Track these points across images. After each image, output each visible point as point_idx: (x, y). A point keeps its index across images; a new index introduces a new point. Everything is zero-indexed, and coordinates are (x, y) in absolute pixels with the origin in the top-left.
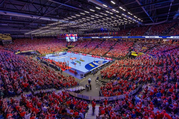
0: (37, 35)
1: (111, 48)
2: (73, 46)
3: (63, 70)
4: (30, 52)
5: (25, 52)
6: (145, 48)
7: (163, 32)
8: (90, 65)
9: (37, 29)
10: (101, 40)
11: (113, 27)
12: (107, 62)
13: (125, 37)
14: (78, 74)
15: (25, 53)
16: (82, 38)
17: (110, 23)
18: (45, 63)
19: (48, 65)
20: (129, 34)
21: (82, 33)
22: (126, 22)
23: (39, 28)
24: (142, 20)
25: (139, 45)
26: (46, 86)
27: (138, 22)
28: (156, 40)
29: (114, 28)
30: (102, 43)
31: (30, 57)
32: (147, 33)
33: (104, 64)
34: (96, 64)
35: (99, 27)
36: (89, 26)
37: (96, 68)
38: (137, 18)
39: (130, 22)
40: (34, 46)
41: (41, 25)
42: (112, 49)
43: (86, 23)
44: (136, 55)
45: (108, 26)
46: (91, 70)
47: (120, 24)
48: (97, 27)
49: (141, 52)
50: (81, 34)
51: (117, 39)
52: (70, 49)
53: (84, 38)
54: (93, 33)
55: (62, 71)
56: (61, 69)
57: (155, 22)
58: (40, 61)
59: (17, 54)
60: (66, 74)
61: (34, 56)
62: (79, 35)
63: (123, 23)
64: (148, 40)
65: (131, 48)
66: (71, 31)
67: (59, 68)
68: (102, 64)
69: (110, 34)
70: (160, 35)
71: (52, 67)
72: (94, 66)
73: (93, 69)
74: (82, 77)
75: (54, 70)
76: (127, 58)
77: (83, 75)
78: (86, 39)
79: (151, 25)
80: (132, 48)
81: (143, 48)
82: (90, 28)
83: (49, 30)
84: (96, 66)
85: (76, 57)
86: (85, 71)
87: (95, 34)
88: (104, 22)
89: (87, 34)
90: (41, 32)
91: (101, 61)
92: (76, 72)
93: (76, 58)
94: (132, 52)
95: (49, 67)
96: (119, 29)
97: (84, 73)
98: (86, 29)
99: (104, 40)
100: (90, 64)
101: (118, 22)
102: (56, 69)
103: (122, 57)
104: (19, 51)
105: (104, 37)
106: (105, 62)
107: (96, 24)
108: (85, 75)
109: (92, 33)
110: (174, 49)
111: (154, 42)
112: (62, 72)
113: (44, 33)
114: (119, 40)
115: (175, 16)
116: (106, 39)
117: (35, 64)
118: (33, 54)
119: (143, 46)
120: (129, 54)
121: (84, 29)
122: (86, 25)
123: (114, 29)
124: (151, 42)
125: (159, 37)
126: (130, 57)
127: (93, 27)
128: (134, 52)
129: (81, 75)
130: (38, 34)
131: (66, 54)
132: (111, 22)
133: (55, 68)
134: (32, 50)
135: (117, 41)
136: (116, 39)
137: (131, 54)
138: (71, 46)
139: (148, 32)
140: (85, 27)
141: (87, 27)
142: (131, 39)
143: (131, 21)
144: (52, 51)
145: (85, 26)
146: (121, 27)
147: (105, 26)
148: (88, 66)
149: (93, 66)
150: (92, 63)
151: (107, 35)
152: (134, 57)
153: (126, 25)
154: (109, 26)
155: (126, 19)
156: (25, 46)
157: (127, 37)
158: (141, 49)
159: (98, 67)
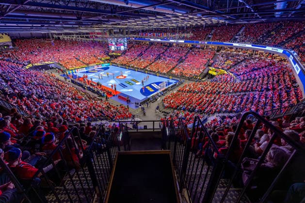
1: (181, 61)
2: (119, 54)
4: (48, 64)
5: (40, 64)
6: (230, 62)
7: (259, 38)
8: (147, 89)
10: (164, 45)
12: (172, 83)
13: (203, 42)
14: (132, 102)
15: (40, 66)
19: (84, 88)
20: (210, 36)
25: (222, 56)
30: (166, 50)
32: (237, 37)
33: (167, 87)
34: (155, 87)
37: (156, 93)
44: (214, 73)
46: (149, 97)
49: (223, 69)
51: (190, 45)
52: (114, 60)
58: (69, 81)
59: (28, 68)
60: (114, 101)
64: (237, 49)
65: (211, 61)
67: (104, 93)
68: (165, 88)
70: (254, 43)
72: (153, 91)
73: (151, 95)
74: (137, 107)
77: (138, 104)
79: (244, 24)
81: (228, 62)
84: (156, 90)
86: (141, 97)
93: (125, 77)
94: (210, 68)
95: (88, 91)
97: (139, 100)
99: (171, 45)
100: (147, 87)
103: (196, 76)
104: (29, 63)
106: (169, 83)
108: (141, 103)
114: (193, 47)
116: (173, 43)
118: (53, 68)
119: (227, 59)
120: (205, 72)
124: (241, 53)
125: (252, 46)
126: (207, 77)
128: (214, 68)
129: (136, 103)
131: (108, 68)
134: (51, 61)
135: (191, 48)
137: (208, 71)
138: (115, 54)
139: (239, 35)
142: (211, 46)
150: (150, 85)
152: (212, 76)
156: (36, 53)
157: (206, 43)
158: (224, 64)
159: (159, 91)
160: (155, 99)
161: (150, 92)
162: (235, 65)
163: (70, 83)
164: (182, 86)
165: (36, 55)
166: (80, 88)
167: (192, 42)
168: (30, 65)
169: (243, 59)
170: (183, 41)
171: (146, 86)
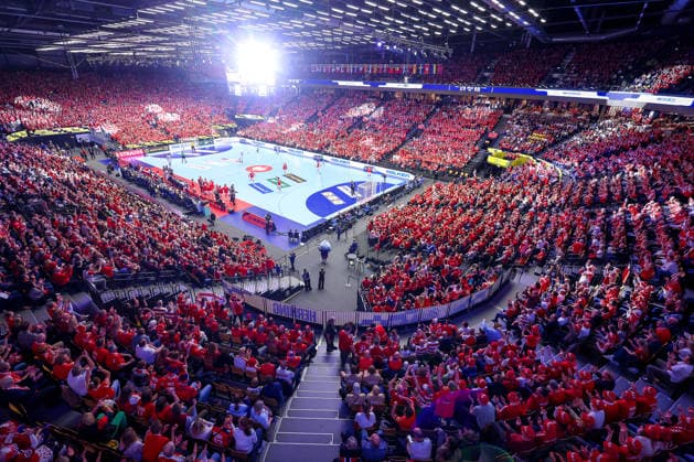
0: (97, 59)
1: (413, 132)
2: (260, 118)
3: (218, 215)
4: (71, 134)
5: (51, 133)
6: (540, 137)
7: (615, 76)
8: (325, 199)
9: (95, 27)
10: (372, 98)
11: (427, 40)
12: (392, 185)
13: (470, 89)
14: (280, 229)
15: (50, 137)
16: (295, 84)
17: (415, 23)
18: (143, 184)
19: (152, 192)
20: (487, 74)
22: (479, 23)
23: (100, 22)
24: (542, 15)
25: (519, 123)
26: (150, 273)
27: (526, 23)
28: (584, 105)
29: (431, 47)
30: (377, 108)
31: (76, 153)
32: (556, 75)
33: (381, 193)
35: (368, 37)
36: (327, 28)
37: (348, 208)
38: (526, 8)
39: (495, 21)
40: (87, 108)
41: (109, 9)
42: (416, 135)
43: (314, 13)
44: (503, 163)
45: (405, 33)
46: (328, 218)
47: (453, 28)
48: (357, 38)
49: (523, 152)
50: (292, 63)
51: (436, 95)
52: (248, 131)
53: (305, 85)
54: (344, 62)
55: (213, 217)
56: (208, 210)
57: (592, 31)
58: (118, 175)
59: (12, 139)
61: (92, 154)
63: (467, 26)
64: (556, 103)
65: (490, 135)
67: (203, 205)
68: (375, 196)
69: (411, 70)
70: (603, 88)
71: (171, 202)
72: (341, 202)
73: (336, 214)
74: (292, 244)
75: (180, 213)
76: (471, 175)
77: (296, 236)
78: (313, 89)
79: (575, 44)
80: (493, 135)
81: (535, 136)
82: (330, 40)
83: (150, 39)
84: (349, 201)
85: (270, 165)
87: (350, 68)
88: (389, 14)
89: (318, 67)
90: (111, 45)
91: (370, 183)
92: (269, 224)
93: (269, 169)
94: (490, 150)
95: (160, 200)
96: (451, 51)
97: (303, 226)
98: (312, 44)
99: (389, 95)
100: (324, 194)
101: (448, 18)
102: (188, 209)
103: (454, 169)
104: (22, 127)
105: (389, 85)
106: (385, 186)
107: (355, 23)
109: (338, 62)
110: (644, 145)
111: (576, 115)
112: (216, 222)
113: (128, 49)
114: (444, 103)
115: (671, 8)
116: (393, 91)
117: (99, 187)
118: (84, 144)
119: (535, 129)
120: (477, 160)
121: (303, 44)
122: (312, 22)
123: (428, 51)
124: (566, 115)
125: (599, 94)
126: (482, 172)
127: (344, 35)
128: (500, 151)
129: (290, 234)
130: (99, 54)
131: (230, 148)
132: (420, 16)
134: (80, 126)
135: (438, 104)
136: (433, 96)
137: (486, 158)
138: (249, 117)
139: (562, 71)
140: (307, 34)
141: (316, 33)
142: (491, 99)
143: (500, 20)
144: (168, 133)
145: (307, 29)
146: (459, 41)
147: (395, 34)
148: (316, 202)
149: (337, 201)
150: (334, 190)
151: (398, 77)
152: (497, 171)
153: (479, 33)
154: (407, 34)
155: (482, 9)
156: (44, 106)
157: (477, 89)
158: (526, 140)
159: (357, 204)
161: (333, 205)
162: (555, 143)
163: (120, 179)
164: (418, 192)
165: (42, 110)
166: (143, 191)
167: (439, 88)
168: (23, 134)
169: (576, 127)
170: (419, 86)
171: (324, 191)
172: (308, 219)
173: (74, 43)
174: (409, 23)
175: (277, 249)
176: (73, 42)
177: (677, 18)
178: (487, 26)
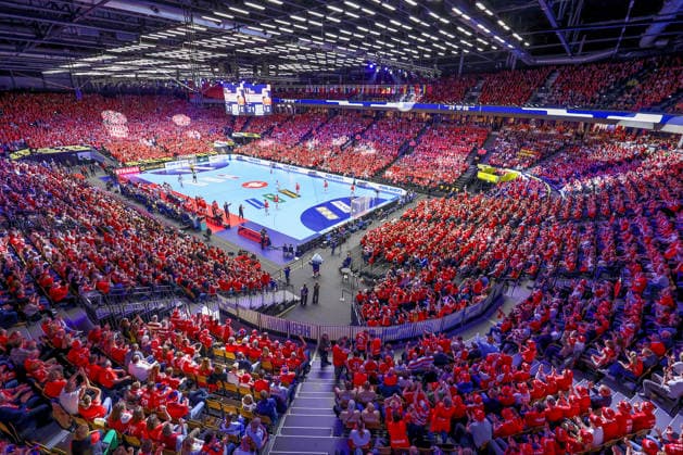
0: (101, 80)
1: (405, 150)
2: (256, 136)
4: (72, 152)
5: (53, 151)
6: (527, 153)
7: (598, 96)
8: (320, 214)
9: (100, 51)
10: (365, 117)
11: (417, 62)
12: (385, 200)
13: (459, 107)
14: (274, 244)
15: (53, 155)
16: (291, 103)
17: (406, 46)
18: (141, 199)
19: (150, 208)
20: (474, 94)
21: (291, 80)
22: (466, 47)
23: (105, 46)
24: (526, 38)
25: (507, 140)
26: (145, 288)
27: (510, 46)
28: (569, 123)
29: (419, 68)
30: (369, 126)
31: (77, 172)
32: (541, 95)
33: (374, 208)
34: (342, 208)
35: (361, 60)
36: (320, 51)
37: (342, 223)
38: (510, 33)
39: (481, 45)
40: (89, 127)
41: (113, 35)
42: (407, 152)
43: (309, 38)
44: (493, 178)
45: (395, 56)
46: (322, 232)
47: (441, 51)
48: (350, 60)
49: (511, 168)
50: (288, 83)
51: (427, 114)
52: (244, 149)
53: (300, 104)
54: (337, 83)
55: (209, 232)
57: (574, 52)
58: (117, 192)
59: (16, 157)
60: (228, 243)
61: (92, 171)
62: (280, 90)
63: (455, 49)
64: (542, 121)
65: (479, 152)
66: (243, 71)
67: (199, 220)
68: (368, 211)
70: (587, 107)
71: (168, 217)
72: (335, 217)
73: (330, 228)
74: (287, 258)
75: (177, 227)
76: (462, 191)
77: (291, 250)
78: (308, 109)
79: (559, 66)
80: (482, 151)
81: (523, 152)
82: (324, 62)
83: (152, 62)
84: (343, 216)
85: (266, 181)
87: (344, 88)
88: (380, 38)
89: (313, 88)
90: (116, 68)
91: (363, 198)
92: (264, 239)
93: (265, 184)
94: (480, 166)
95: (158, 216)
96: (439, 73)
97: (297, 241)
98: (307, 67)
99: (380, 114)
100: (319, 209)
101: (436, 42)
102: (185, 224)
103: (445, 184)
104: (24, 146)
106: (378, 201)
107: (347, 46)
108: (298, 248)
109: (331, 83)
110: (629, 160)
111: (562, 133)
112: (211, 237)
113: (131, 71)
114: (434, 120)
115: (648, 31)
116: (385, 111)
117: (98, 203)
118: (85, 162)
119: (523, 146)
120: (467, 176)
121: (298, 66)
122: (307, 45)
123: (418, 73)
124: (553, 132)
126: (472, 187)
127: (338, 57)
128: (489, 167)
129: (285, 249)
130: (102, 77)
131: (226, 165)
132: (410, 40)
133: (183, 219)
134: (82, 145)
135: (429, 123)
136: (423, 115)
137: (476, 174)
138: (245, 135)
139: (547, 91)
140: (302, 57)
141: (311, 56)
142: (479, 117)
143: (486, 43)
144: (167, 151)
145: (303, 52)
146: (448, 64)
147: (385, 56)
148: (311, 217)
149: (330, 216)
150: (328, 205)
151: (390, 97)
152: (486, 186)
153: (466, 57)
154: (398, 57)
155: (469, 34)
156: (48, 125)
157: (466, 108)
158: (514, 156)
159: (351, 219)
160: (339, 238)
161: (327, 220)
162: (543, 159)
163: (119, 196)
164: (411, 207)
165: (45, 129)
166: (140, 207)
167: (429, 107)
168: (26, 152)
169: (562, 145)
171: (318, 206)
172: (303, 233)
173: (79, 66)
174: (399, 47)
175: (272, 263)
176: (77, 65)
177: (655, 41)
178: (473, 49)
